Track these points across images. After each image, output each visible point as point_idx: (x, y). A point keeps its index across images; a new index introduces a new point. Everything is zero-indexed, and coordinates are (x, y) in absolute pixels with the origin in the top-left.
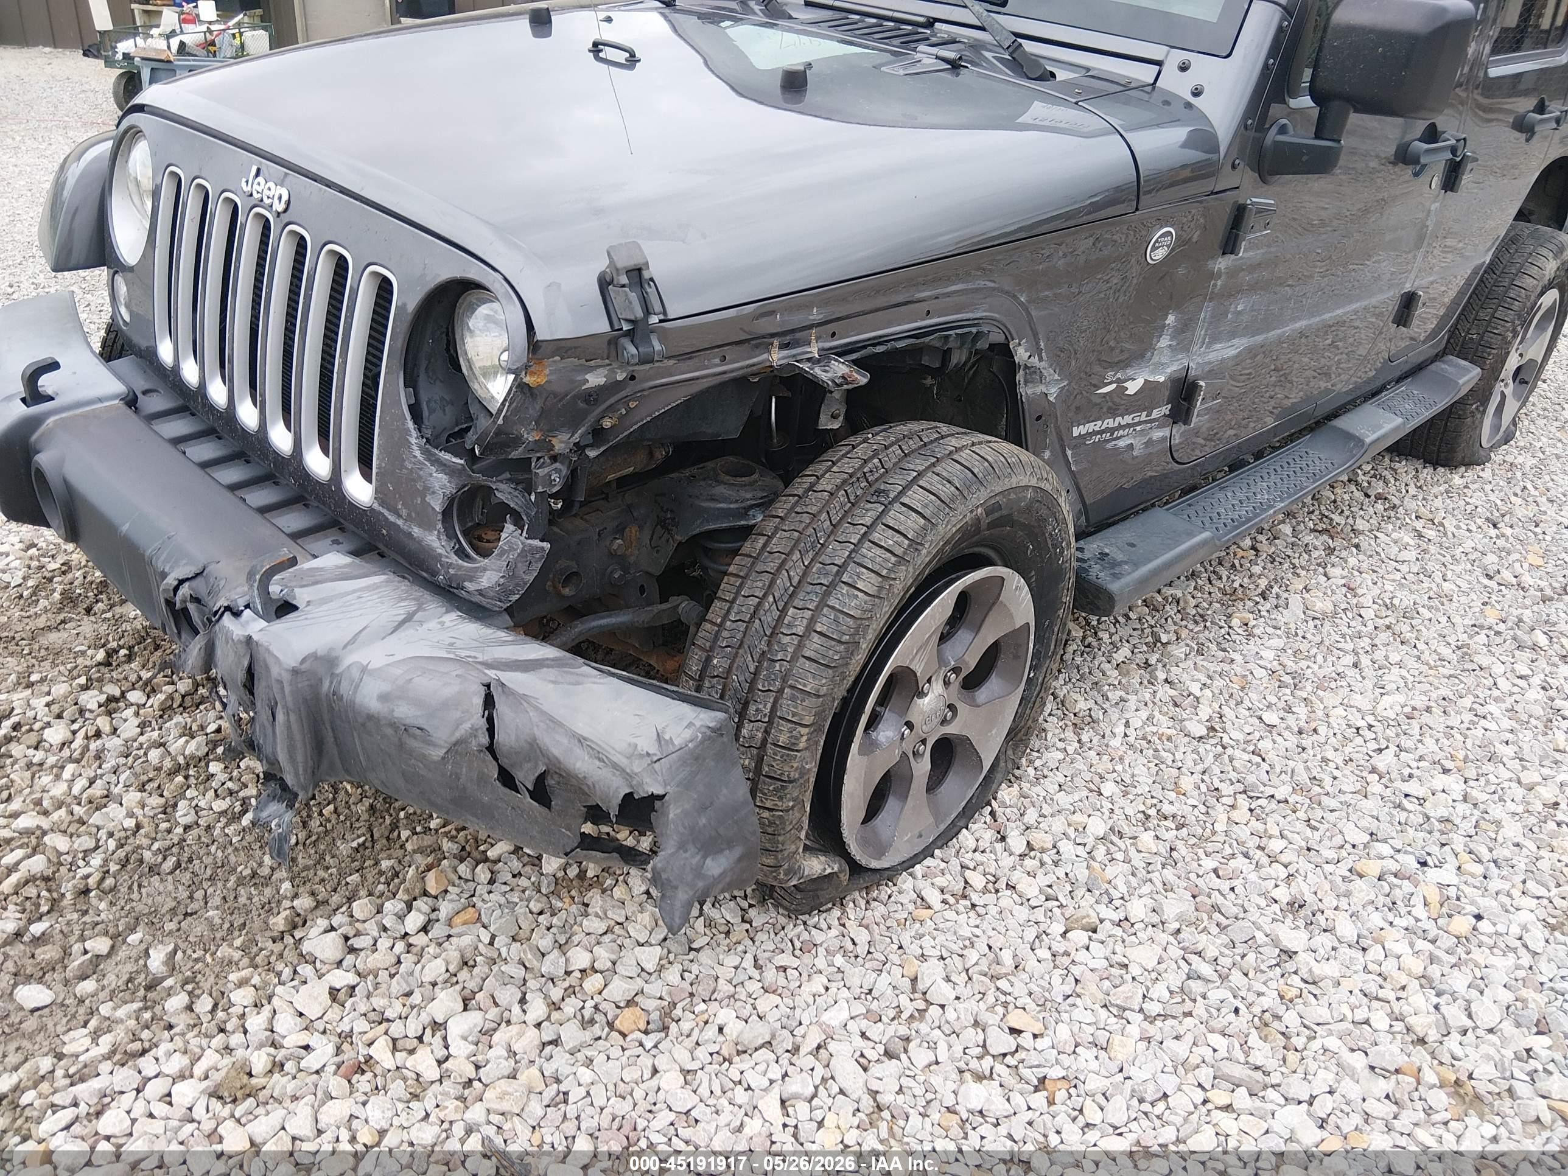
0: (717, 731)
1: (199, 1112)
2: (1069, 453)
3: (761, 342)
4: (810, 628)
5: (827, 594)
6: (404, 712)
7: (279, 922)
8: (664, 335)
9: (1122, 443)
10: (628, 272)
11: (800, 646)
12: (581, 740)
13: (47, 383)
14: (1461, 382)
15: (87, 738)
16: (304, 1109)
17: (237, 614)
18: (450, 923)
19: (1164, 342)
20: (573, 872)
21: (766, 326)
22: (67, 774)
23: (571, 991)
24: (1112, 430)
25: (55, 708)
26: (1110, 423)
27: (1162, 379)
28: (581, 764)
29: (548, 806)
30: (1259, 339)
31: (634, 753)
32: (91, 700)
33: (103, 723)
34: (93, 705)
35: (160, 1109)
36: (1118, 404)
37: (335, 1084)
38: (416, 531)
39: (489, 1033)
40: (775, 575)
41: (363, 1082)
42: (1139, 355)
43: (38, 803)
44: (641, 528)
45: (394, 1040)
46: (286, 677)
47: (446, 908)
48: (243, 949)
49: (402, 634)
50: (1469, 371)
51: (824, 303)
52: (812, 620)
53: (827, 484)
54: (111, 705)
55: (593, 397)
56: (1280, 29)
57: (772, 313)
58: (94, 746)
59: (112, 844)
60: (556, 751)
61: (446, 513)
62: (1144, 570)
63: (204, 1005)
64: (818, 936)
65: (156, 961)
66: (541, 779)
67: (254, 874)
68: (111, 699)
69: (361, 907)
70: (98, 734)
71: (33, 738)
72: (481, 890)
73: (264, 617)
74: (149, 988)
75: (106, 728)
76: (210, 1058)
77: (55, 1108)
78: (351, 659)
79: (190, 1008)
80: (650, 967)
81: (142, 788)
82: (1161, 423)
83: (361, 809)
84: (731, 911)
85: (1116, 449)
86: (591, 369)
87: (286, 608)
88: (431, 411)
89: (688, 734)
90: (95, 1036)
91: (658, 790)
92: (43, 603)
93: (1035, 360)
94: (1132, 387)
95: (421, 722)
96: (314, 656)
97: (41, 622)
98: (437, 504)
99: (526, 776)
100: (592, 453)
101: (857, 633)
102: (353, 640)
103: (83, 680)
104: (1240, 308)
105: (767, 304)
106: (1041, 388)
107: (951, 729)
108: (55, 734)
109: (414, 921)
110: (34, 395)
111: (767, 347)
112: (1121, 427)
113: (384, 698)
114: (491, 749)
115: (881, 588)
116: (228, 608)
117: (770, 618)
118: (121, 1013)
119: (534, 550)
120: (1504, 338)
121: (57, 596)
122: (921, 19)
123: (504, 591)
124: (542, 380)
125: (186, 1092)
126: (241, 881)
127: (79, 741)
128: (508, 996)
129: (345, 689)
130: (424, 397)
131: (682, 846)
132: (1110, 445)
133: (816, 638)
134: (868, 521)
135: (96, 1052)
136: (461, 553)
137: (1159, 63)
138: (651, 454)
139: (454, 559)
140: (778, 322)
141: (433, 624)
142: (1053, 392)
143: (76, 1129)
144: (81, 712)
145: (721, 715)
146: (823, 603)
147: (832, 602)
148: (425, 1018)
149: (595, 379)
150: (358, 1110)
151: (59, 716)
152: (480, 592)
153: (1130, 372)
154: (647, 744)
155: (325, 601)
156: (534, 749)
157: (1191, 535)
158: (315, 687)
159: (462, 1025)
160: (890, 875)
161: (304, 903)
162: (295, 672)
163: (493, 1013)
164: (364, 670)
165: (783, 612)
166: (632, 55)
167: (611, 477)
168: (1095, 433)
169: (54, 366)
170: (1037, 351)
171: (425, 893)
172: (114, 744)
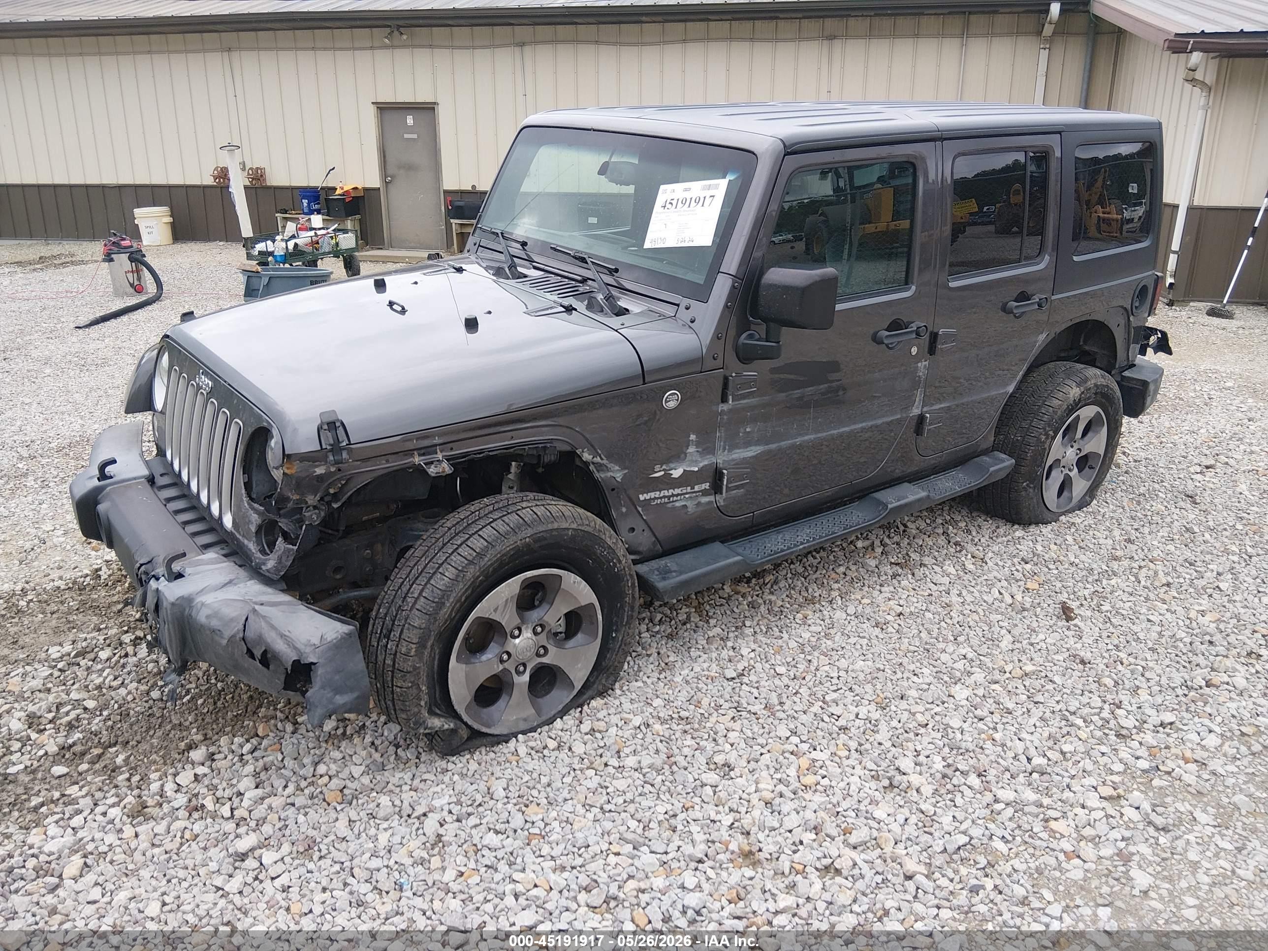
0: (349, 635)
1: (117, 821)
2: (640, 509)
3: (409, 453)
4: (420, 594)
5: (431, 578)
6: (215, 623)
7: (182, 745)
8: (350, 451)
9: (677, 504)
10: (328, 424)
11: (415, 603)
12: (282, 636)
13: (109, 469)
14: (992, 469)
15: (120, 657)
16: (164, 823)
17: (158, 579)
18: (266, 750)
19: (692, 449)
20: (340, 731)
21: (410, 446)
22: (105, 674)
23: (312, 784)
24: (669, 497)
25: (108, 642)
26: (666, 493)
27: (696, 469)
28: (280, 646)
29: (268, 668)
30: (773, 446)
31: (308, 644)
32: (127, 638)
33: (130, 650)
34: (127, 641)
35: (99, 818)
36: (668, 482)
37: (182, 813)
38: (246, 542)
39: (263, 799)
40: (413, 568)
41: (196, 815)
42: (678, 456)
43: (87, 687)
44: (383, 545)
45: (218, 799)
46: (169, 607)
47: (265, 742)
48: (163, 757)
49: (224, 589)
50: (1003, 461)
51: (440, 435)
52: (422, 591)
53: (449, 524)
54: (136, 642)
55: (320, 478)
56: (733, 287)
57: (411, 440)
58: (122, 661)
59: (116, 706)
60: (269, 640)
61: (258, 532)
62: (684, 577)
63: (136, 778)
64: (451, 766)
65: (119, 760)
66: (265, 652)
67: (180, 724)
68: (137, 638)
69: (224, 741)
70: (126, 655)
71: (92, 656)
72: (287, 736)
73: (169, 580)
74: (113, 771)
75: (131, 652)
76: (130, 799)
77: (52, 814)
78: (199, 599)
79: (129, 780)
80: (356, 776)
81: (139, 682)
82: (705, 493)
83: (245, 697)
84: (412, 753)
85: (674, 508)
86: (317, 466)
87: (180, 576)
88: (257, 485)
89: (334, 636)
90: (81, 789)
91: (315, 661)
92: (119, 588)
93: (598, 459)
94: (677, 473)
95: (220, 628)
96: (182, 598)
97: (115, 599)
98: (253, 529)
99: (258, 653)
100: (335, 506)
101: (443, 597)
102: (202, 591)
103: (126, 628)
104: (748, 430)
105: (407, 436)
106: (609, 474)
107: (545, 660)
108: (104, 655)
109: (248, 747)
110: (103, 476)
111: (412, 455)
112: (673, 495)
113: (208, 617)
114: (243, 639)
115: (457, 576)
116: (154, 576)
117: (404, 589)
118: (97, 780)
119: (289, 550)
120: (1039, 439)
121: (127, 585)
122: (579, 278)
123: (277, 569)
124: (293, 471)
125: (114, 812)
126: (173, 728)
127: (116, 658)
128: (279, 783)
129: (193, 614)
130: (254, 479)
131: (323, 687)
132: (670, 505)
133: (422, 599)
134: (459, 542)
135: (80, 794)
136: (263, 552)
137: (678, 305)
138: (388, 507)
139: (259, 555)
140: (415, 444)
141: (241, 585)
142: (619, 476)
143: (61, 823)
144: (121, 644)
145: (351, 627)
146: (428, 582)
147: (432, 582)
148: (235, 790)
149: (320, 471)
150: (190, 826)
151: (109, 645)
152: (268, 571)
153: (672, 465)
154: (316, 641)
155: (198, 573)
156: (260, 639)
157: (727, 557)
158: (182, 613)
159: (252, 794)
160: (505, 739)
161: (200, 737)
162: (173, 604)
163: (268, 789)
164: (203, 604)
165: (411, 586)
166: (403, 308)
167: (365, 518)
168: (656, 498)
169: (114, 462)
170: (595, 453)
171: (257, 736)
172: (132, 660)
